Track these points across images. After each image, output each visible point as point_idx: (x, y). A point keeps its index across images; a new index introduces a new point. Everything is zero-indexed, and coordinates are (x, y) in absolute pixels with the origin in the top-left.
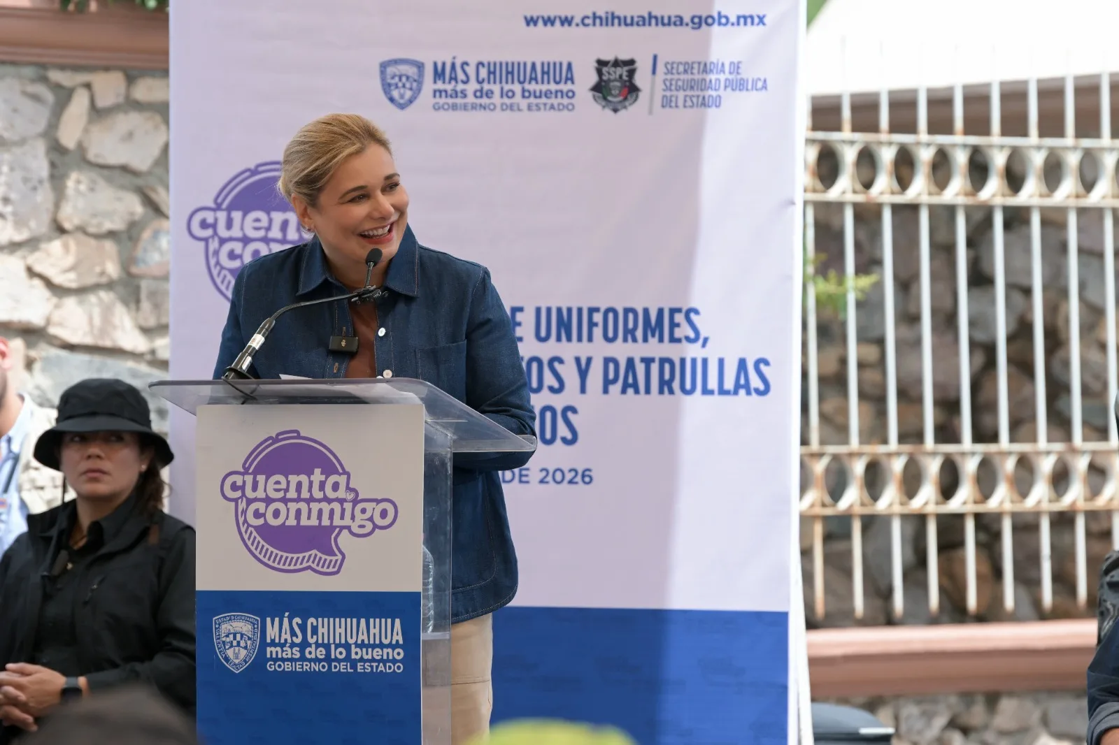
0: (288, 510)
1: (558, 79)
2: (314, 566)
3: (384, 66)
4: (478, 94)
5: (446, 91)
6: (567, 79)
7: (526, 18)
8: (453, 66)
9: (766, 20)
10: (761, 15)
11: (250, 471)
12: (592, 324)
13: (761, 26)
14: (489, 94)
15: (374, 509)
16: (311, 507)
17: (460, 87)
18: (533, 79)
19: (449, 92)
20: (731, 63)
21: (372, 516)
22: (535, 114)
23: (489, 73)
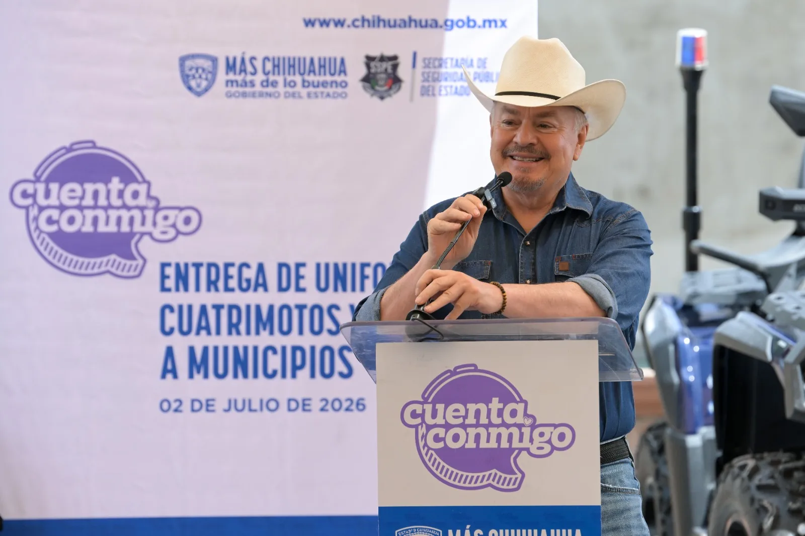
0: (467, 434)
1: (332, 71)
2: (495, 484)
3: (183, 60)
4: (265, 84)
5: (237, 82)
6: (340, 72)
7: (305, 20)
8: (243, 60)
9: (507, 24)
10: (503, 19)
11: (430, 400)
12: (364, 277)
13: (503, 28)
14: (274, 84)
15: (552, 433)
16: (490, 431)
17: (249, 78)
18: (312, 71)
19: (240, 82)
20: (480, 59)
21: (550, 439)
22: (313, 101)
23: (274, 66)
